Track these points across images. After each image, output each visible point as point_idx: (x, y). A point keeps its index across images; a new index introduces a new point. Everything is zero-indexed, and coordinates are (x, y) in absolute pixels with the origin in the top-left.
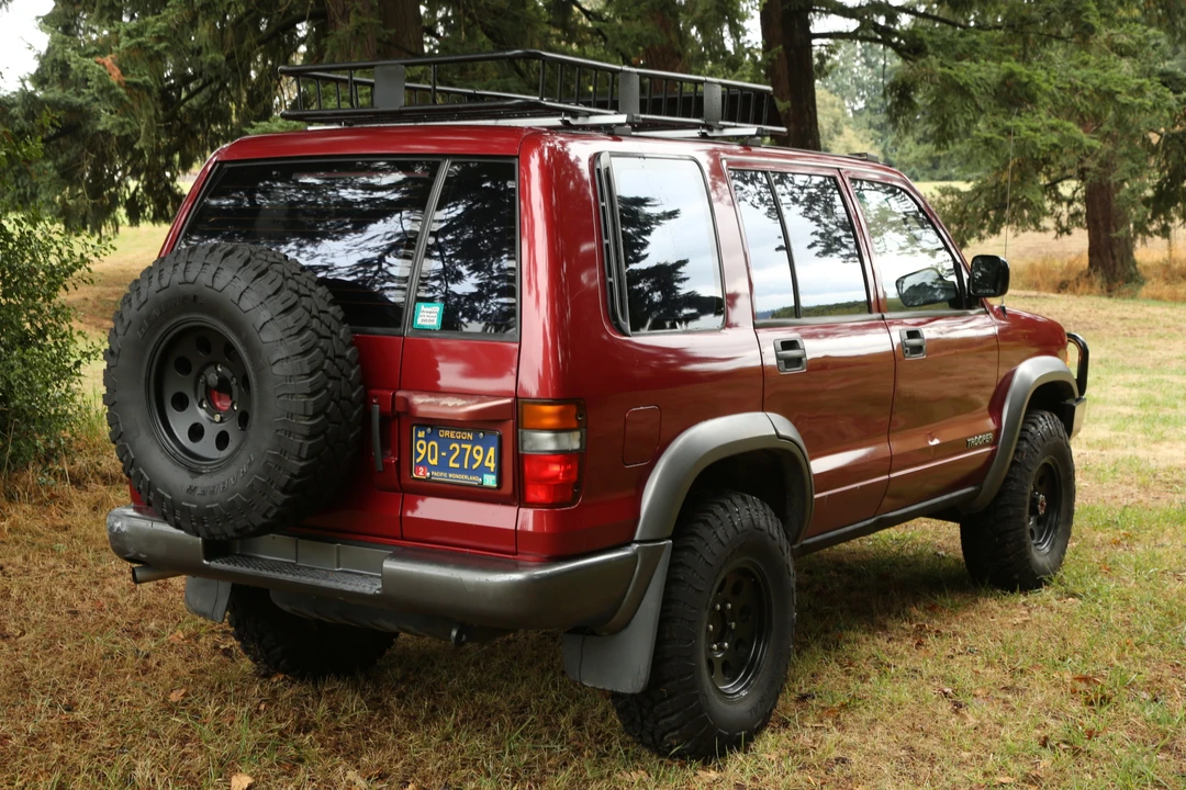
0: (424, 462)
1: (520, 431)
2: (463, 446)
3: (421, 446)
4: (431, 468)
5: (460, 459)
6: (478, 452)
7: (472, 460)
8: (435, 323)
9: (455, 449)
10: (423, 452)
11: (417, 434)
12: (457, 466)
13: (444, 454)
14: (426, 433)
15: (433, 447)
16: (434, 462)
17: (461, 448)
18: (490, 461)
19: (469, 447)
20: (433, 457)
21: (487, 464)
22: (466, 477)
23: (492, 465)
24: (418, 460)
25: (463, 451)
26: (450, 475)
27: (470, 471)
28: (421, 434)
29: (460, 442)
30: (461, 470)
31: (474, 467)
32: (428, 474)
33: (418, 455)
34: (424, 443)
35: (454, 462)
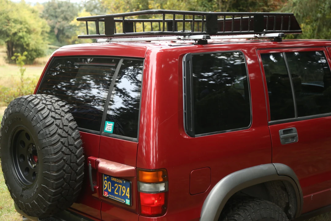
0: (107, 190)
1: (138, 182)
2: (119, 185)
3: (106, 184)
4: (109, 193)
5: (118, 191)
6: (124, 188)
7: (122, 193)
8: (111, 131)
9: (116, 186)
10: (106, 185)
11: (104, 178)
12: (117, 193)
13: (113, 188)
14: (107, 178)
15: (109, 184)
16: (110, 190)
17: (118, 186)
18: (128, 194)
19: (121, 186)
20: (109, 189)
21: (127, 195)
22: (120, 199)
23: (128, 196)
24: (105, 189)
25: (119, 187)
26: (115, 197)
27: (121, 197)
28: (106, 178)
29: (118, 183)
30: (118, 196)
31: (123, 195)
32: (108, 195)
33: (105, 187)
34: (106, 181)
35: (116, 192)
